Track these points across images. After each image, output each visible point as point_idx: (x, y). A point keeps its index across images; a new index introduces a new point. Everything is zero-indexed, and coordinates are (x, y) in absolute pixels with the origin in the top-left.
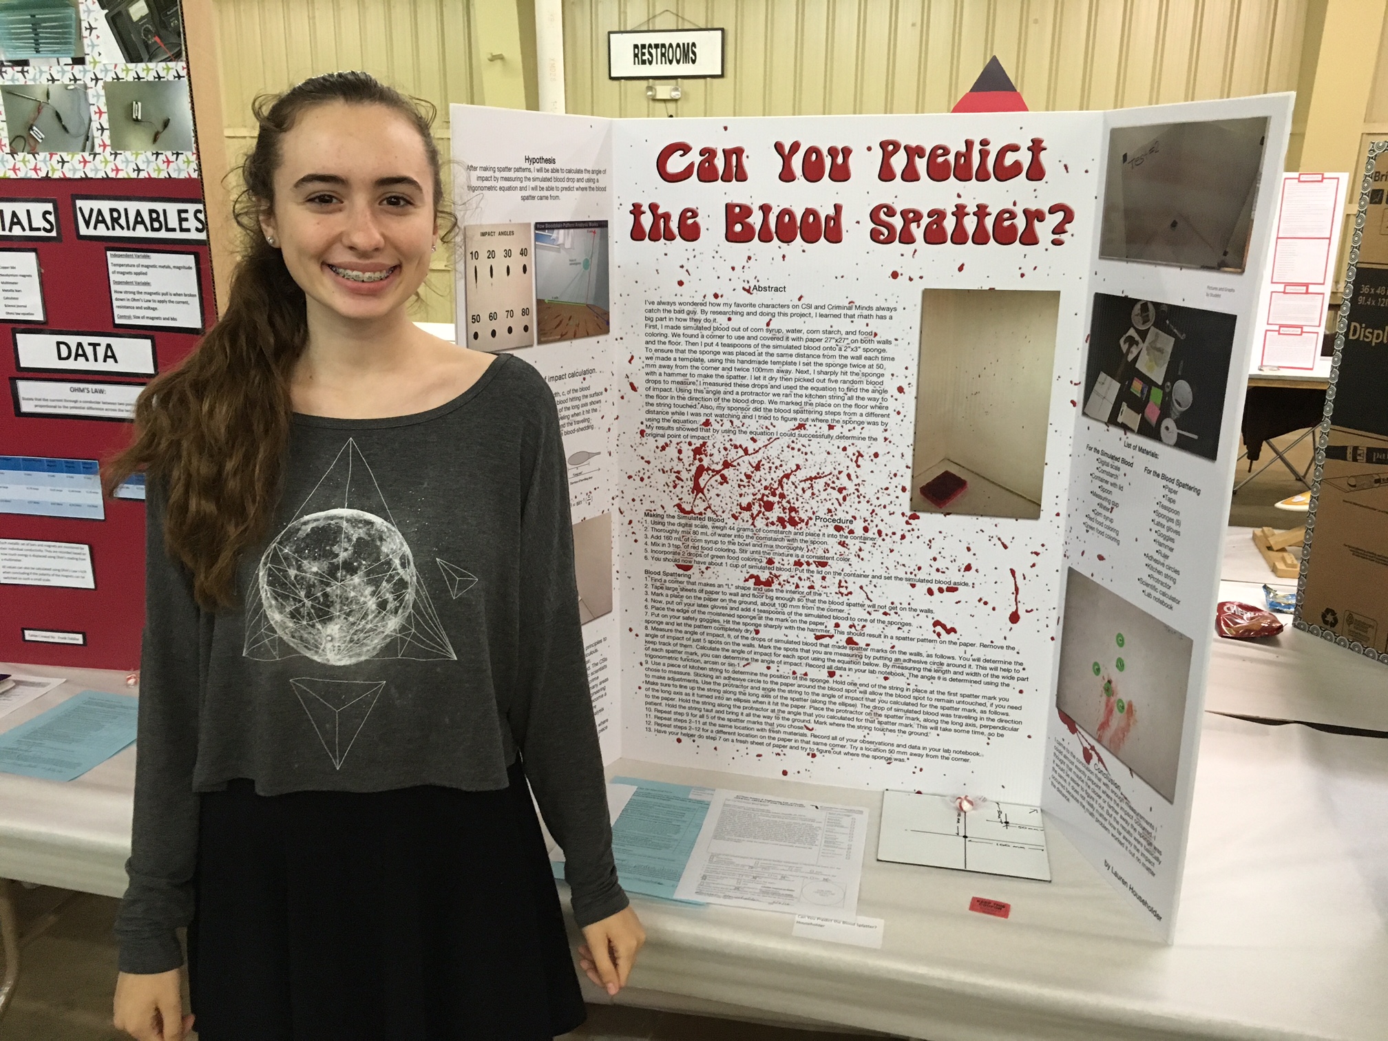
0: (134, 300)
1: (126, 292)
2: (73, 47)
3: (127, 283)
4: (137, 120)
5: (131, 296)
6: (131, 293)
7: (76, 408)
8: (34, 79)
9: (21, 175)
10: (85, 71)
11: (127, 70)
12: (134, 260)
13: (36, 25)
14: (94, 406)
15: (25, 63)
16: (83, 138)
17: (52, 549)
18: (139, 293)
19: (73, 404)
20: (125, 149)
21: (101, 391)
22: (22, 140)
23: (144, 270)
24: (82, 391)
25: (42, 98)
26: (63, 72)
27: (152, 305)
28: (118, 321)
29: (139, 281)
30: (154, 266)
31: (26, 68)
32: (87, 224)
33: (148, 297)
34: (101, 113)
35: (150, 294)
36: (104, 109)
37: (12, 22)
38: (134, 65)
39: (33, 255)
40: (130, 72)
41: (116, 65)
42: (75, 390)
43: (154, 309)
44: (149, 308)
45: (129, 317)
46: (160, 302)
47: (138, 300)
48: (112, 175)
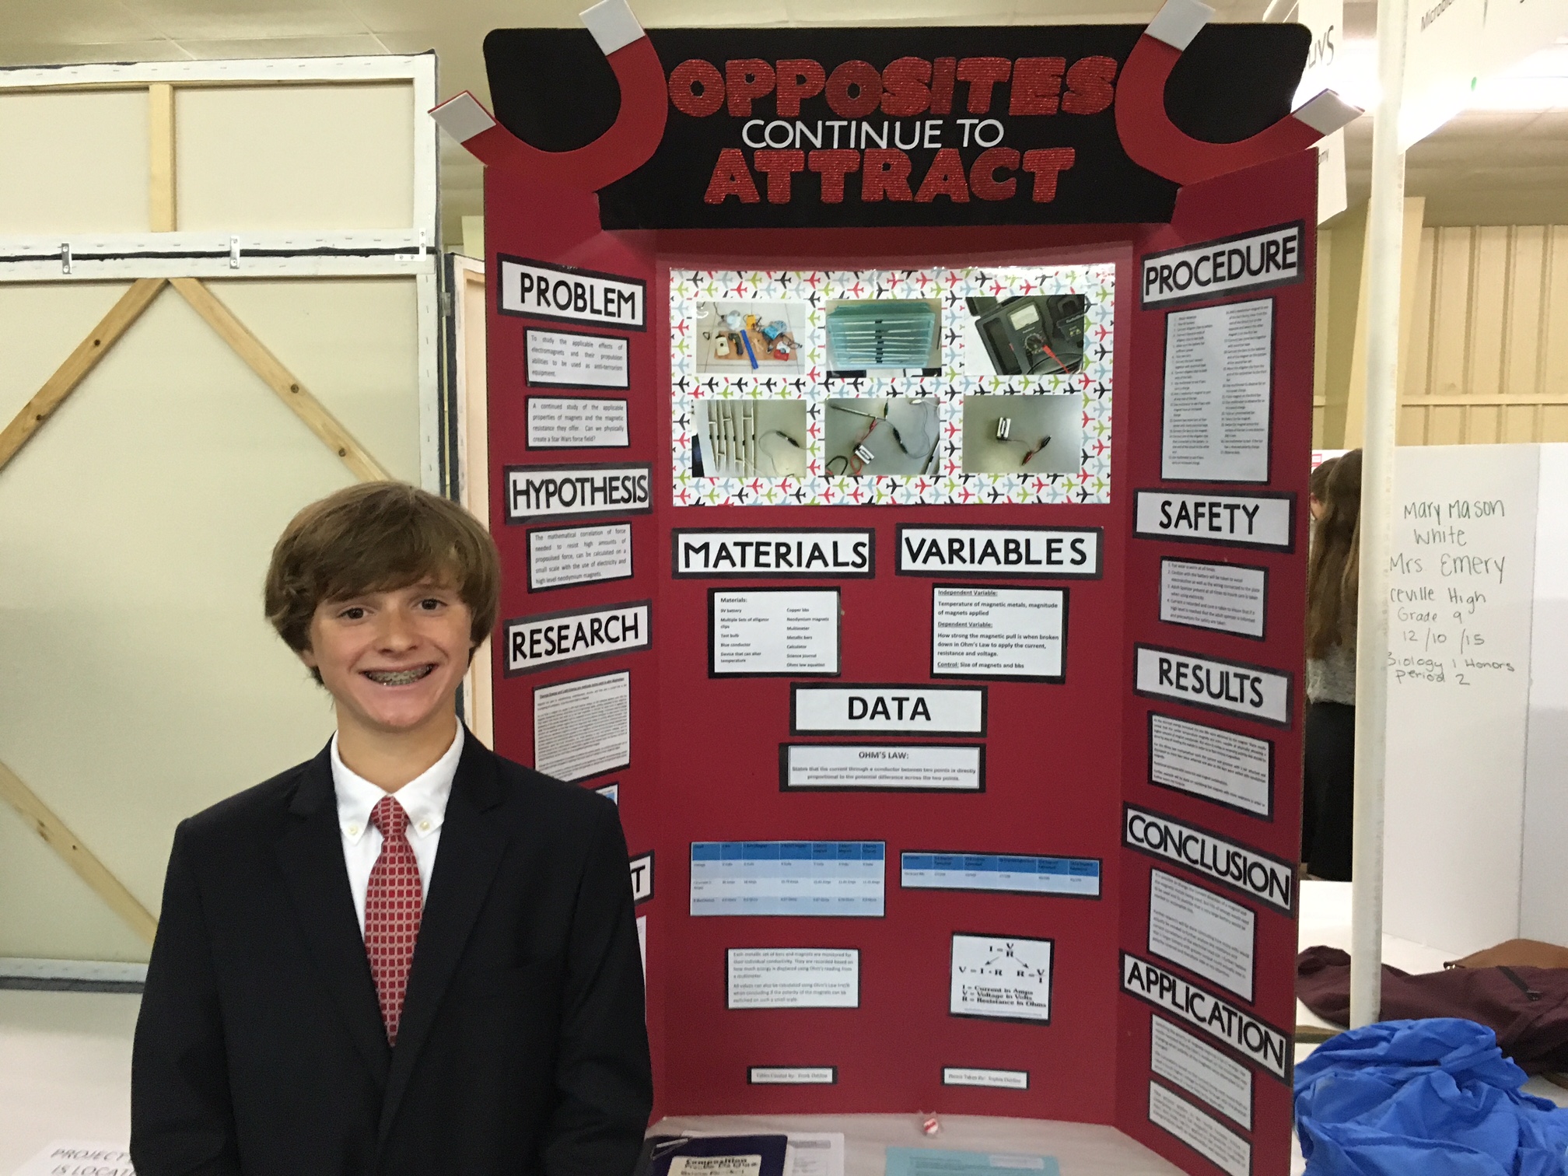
0: (965, 644)
1: (955, 636)
2: (927, 357)
3: (958, 625)
4: (1002, 438)
5: (959, 640)
6: (961, 636)
7: (865, 777)
8: (870, 392)
9: (834, 501)
10: (938, 384)
11: (997, 383)
12: (973, 598)
13: (880, 334)
14: (888, 774)
15: (862, 374)
16: (924, 459)
17: (805, 958)
18: (972, 636)
19: (860, 773)
20: (979, 471)
21: (902, 756)
22: (844, 462)
23: (985, 609)
24: (877, 755)
25: (877, 412)
26: (909, 384)
27: (990, 650)
28: (937, 670)
29: (975, 622)
30: (1001, 605)
31: (860, 380)
32: (914, 557)
33: (986, 641)
34: (953, 430)
35: (989, 637)
36: (959, 426)
37: (851, 328)
38: (1008, 377)
39: (834, 595)
40: (999, 384)
41: (981, 378)
42: (866, 755)
43: (992, 655)
44: (985, 654)
45: (955, 665)
46: (1001, 646)
47: (971, 645)
48: (958, 500)
